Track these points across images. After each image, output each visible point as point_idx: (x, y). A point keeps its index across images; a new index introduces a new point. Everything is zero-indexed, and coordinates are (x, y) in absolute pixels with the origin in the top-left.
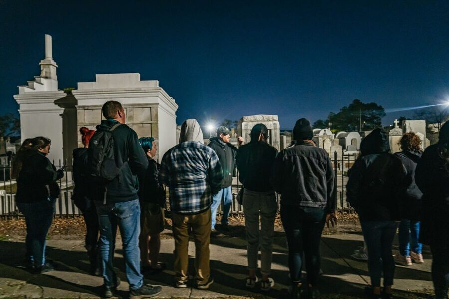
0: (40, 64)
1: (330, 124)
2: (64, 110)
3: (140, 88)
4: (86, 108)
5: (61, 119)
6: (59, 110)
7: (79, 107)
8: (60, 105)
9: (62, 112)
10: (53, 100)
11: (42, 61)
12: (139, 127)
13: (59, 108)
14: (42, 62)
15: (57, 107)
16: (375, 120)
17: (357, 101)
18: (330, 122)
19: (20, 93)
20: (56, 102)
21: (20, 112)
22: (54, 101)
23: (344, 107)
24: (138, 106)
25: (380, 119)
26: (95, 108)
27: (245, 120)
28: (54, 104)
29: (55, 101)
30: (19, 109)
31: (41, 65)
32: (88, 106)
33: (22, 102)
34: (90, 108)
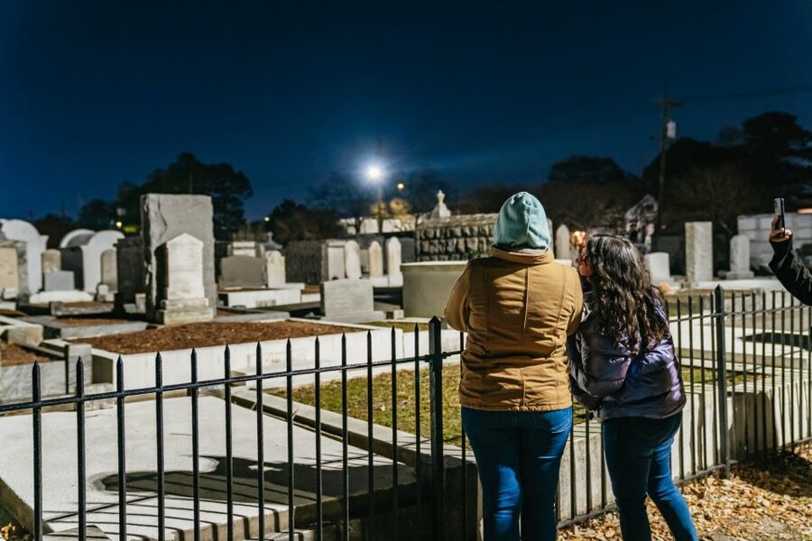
1: (120, 212)
16: (229, 206)
17: (187, 158)
18: (122, 207)
23: (158, 171)
25: (241, 204)
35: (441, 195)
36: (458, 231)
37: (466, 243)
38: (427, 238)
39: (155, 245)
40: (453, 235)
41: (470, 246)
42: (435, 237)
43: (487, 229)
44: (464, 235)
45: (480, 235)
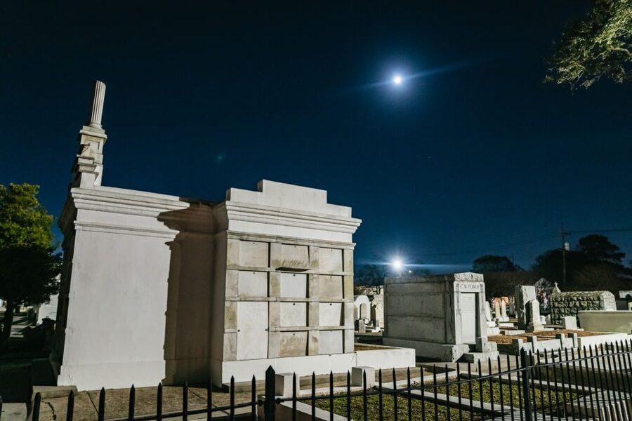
0: (81, 131)
2: (177, 236)
3: (335, 216)
4: (245, 237)
5: (167, 252)
6: (167, 233)
7: (233, 233)
8: (168, 223)
9: (172, 238)
10: (157, 212)
11: (84, 127)
12: (326, 280)
13: (166, 228)
14: (85, 130)
15: (161, 226)
19: (82, 186)
20: (162, 217)
21: (76, 227)
22: (157, 214)
24: (326, 246)
26: (258, 239)
27: (456, 278)
28: (156, 219)
29: (162, 214)
30: (76, 220)
31: (81, 134)
32: (249, 235)
33: (84, 206)
34: (251, 238)
35: (556, 284)
36: (575, 299)
37: (580, 304)
38: (556, 301)
39: (525, 303)
40: (572, 300)
41: (582, 304)
42: (561, 300)
43: (592, 298)
44: (578, 300)
45: (587, 300)
